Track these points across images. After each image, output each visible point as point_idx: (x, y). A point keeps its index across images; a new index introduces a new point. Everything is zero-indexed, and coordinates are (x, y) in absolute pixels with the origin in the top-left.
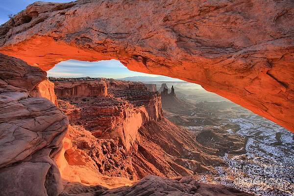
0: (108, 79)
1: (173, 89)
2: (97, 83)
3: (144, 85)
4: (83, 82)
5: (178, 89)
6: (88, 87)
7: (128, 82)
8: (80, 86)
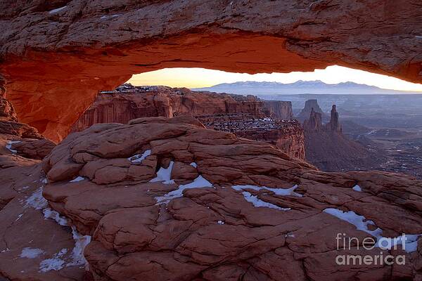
0: (176, 89)
1: (334, 113)
2: (150, 98)
3: (261, 104)
4: (118, 97)
5: (348, 113)
6: (129, 108)
7: (223, 95)
8: (110, 105)
